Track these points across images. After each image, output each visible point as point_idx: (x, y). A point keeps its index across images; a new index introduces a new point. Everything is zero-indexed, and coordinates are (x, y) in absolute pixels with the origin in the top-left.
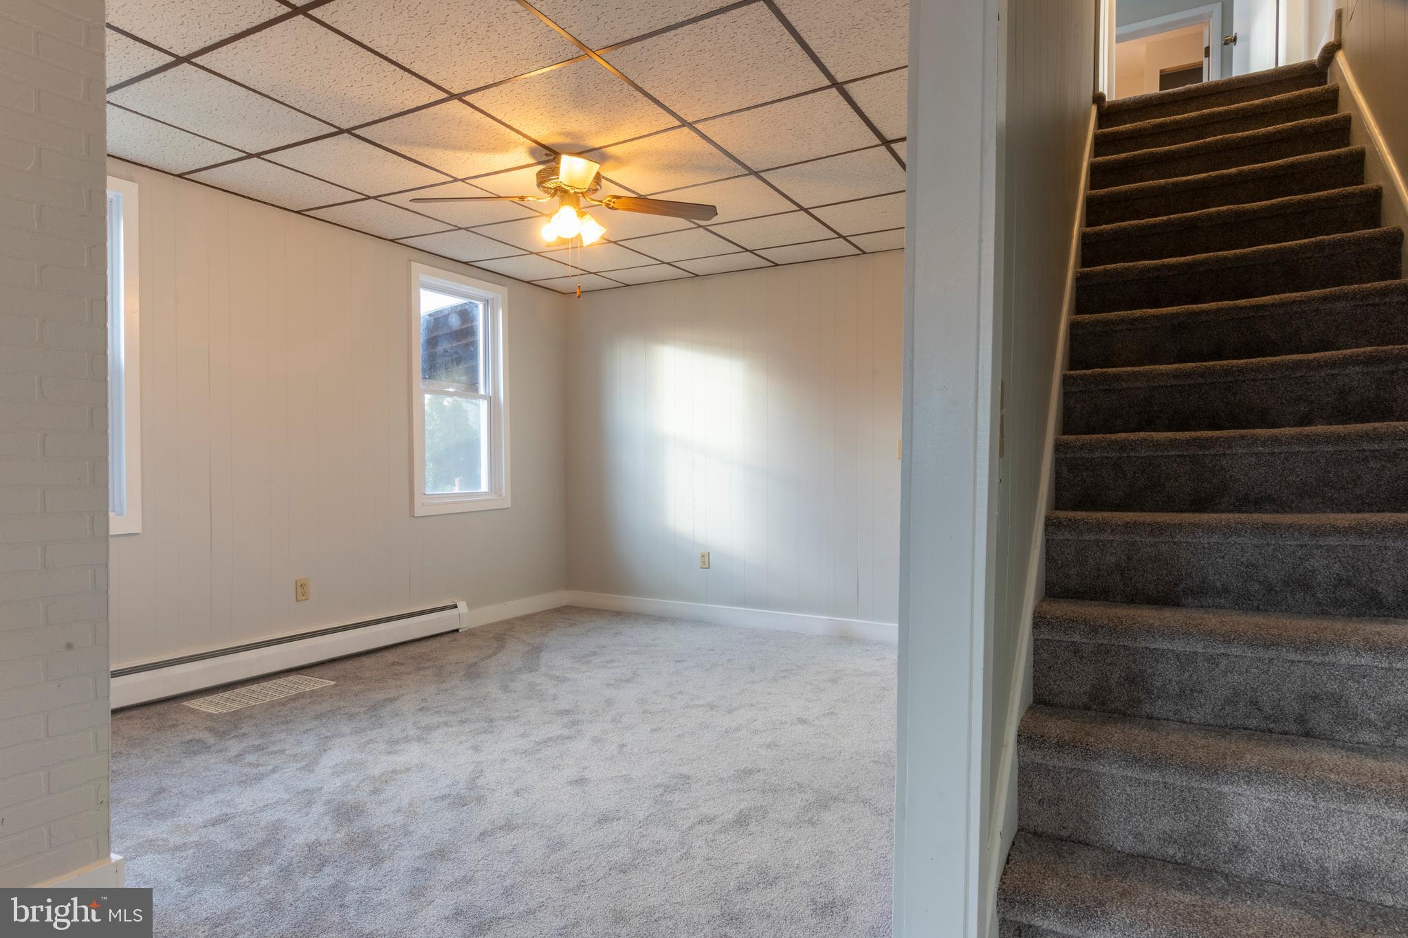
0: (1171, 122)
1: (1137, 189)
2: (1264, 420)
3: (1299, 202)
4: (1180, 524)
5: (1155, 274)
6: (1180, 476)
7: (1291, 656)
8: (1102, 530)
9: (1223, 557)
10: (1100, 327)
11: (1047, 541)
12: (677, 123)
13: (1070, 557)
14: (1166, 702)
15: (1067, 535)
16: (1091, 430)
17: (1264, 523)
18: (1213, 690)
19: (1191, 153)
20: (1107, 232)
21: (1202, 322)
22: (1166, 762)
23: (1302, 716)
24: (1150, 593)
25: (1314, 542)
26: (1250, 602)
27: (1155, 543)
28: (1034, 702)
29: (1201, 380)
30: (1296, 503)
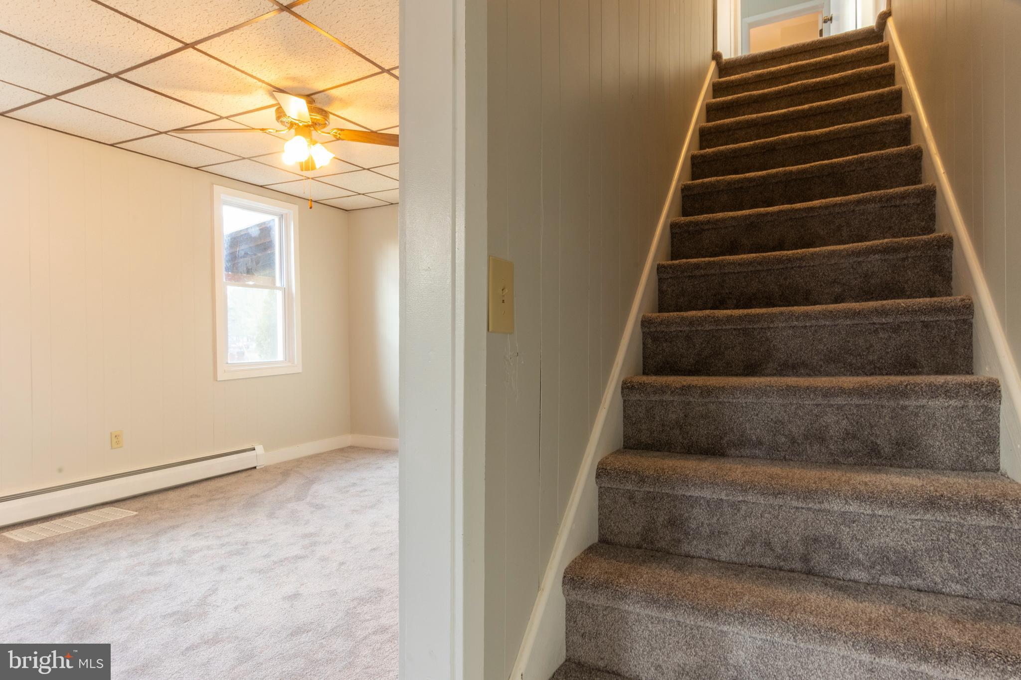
0: (767, 73)
1: (735, 122)
2: (807, 299)
3: (850, 128)
4: (723, 387)
5: (740, 185)
6: (735, 346)
7: (795, 503)
8: (664, 392)
9: (757, 415)
10: (692, 226)
11: (625, 401)
12: (377, 70)
13: (641, 415)
14: (700, 543)
15: (638, 397)
16: (679, 309)
17: (788, 386)
18: (736, 533)
19: (779, 95)
20: (709, 154)
21: (768, 221)
22: (677, 604)
23: (805, 556)
24: (702, 445)
25: (826, 402)
26: (778, 453)
27: (706, 402)
28: (599, 541)
29: (759, 268)
30: (823, 368)
